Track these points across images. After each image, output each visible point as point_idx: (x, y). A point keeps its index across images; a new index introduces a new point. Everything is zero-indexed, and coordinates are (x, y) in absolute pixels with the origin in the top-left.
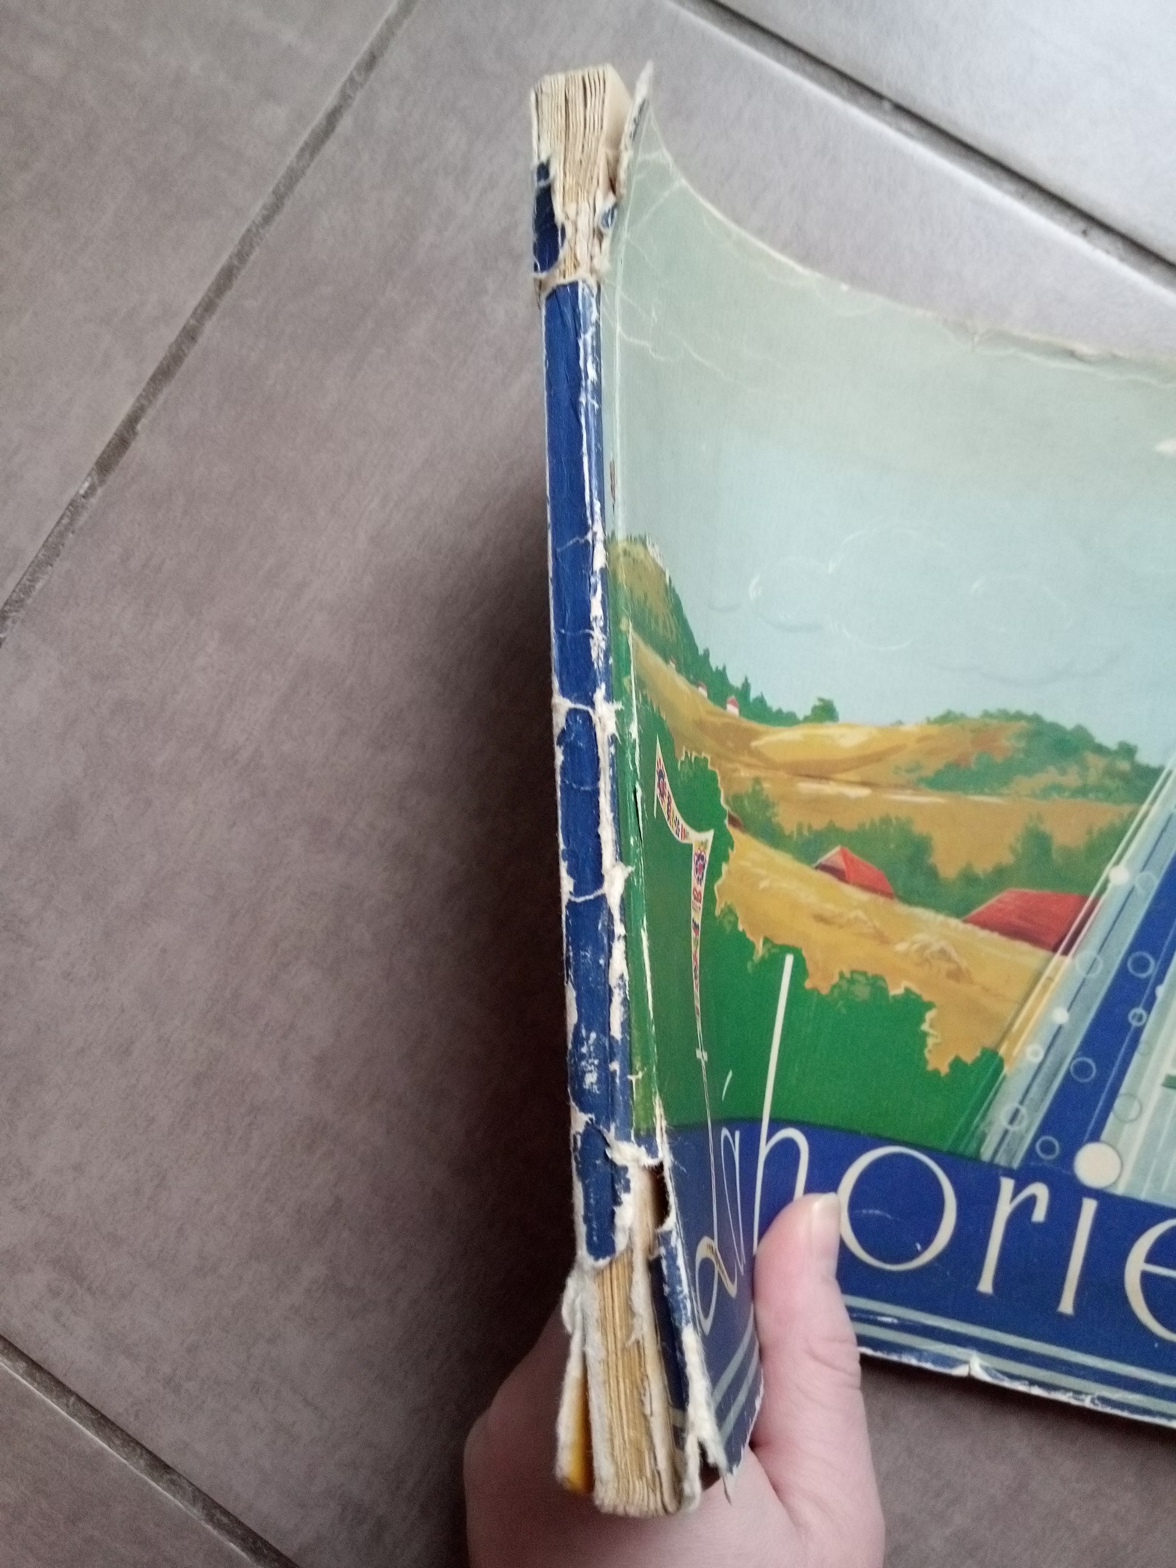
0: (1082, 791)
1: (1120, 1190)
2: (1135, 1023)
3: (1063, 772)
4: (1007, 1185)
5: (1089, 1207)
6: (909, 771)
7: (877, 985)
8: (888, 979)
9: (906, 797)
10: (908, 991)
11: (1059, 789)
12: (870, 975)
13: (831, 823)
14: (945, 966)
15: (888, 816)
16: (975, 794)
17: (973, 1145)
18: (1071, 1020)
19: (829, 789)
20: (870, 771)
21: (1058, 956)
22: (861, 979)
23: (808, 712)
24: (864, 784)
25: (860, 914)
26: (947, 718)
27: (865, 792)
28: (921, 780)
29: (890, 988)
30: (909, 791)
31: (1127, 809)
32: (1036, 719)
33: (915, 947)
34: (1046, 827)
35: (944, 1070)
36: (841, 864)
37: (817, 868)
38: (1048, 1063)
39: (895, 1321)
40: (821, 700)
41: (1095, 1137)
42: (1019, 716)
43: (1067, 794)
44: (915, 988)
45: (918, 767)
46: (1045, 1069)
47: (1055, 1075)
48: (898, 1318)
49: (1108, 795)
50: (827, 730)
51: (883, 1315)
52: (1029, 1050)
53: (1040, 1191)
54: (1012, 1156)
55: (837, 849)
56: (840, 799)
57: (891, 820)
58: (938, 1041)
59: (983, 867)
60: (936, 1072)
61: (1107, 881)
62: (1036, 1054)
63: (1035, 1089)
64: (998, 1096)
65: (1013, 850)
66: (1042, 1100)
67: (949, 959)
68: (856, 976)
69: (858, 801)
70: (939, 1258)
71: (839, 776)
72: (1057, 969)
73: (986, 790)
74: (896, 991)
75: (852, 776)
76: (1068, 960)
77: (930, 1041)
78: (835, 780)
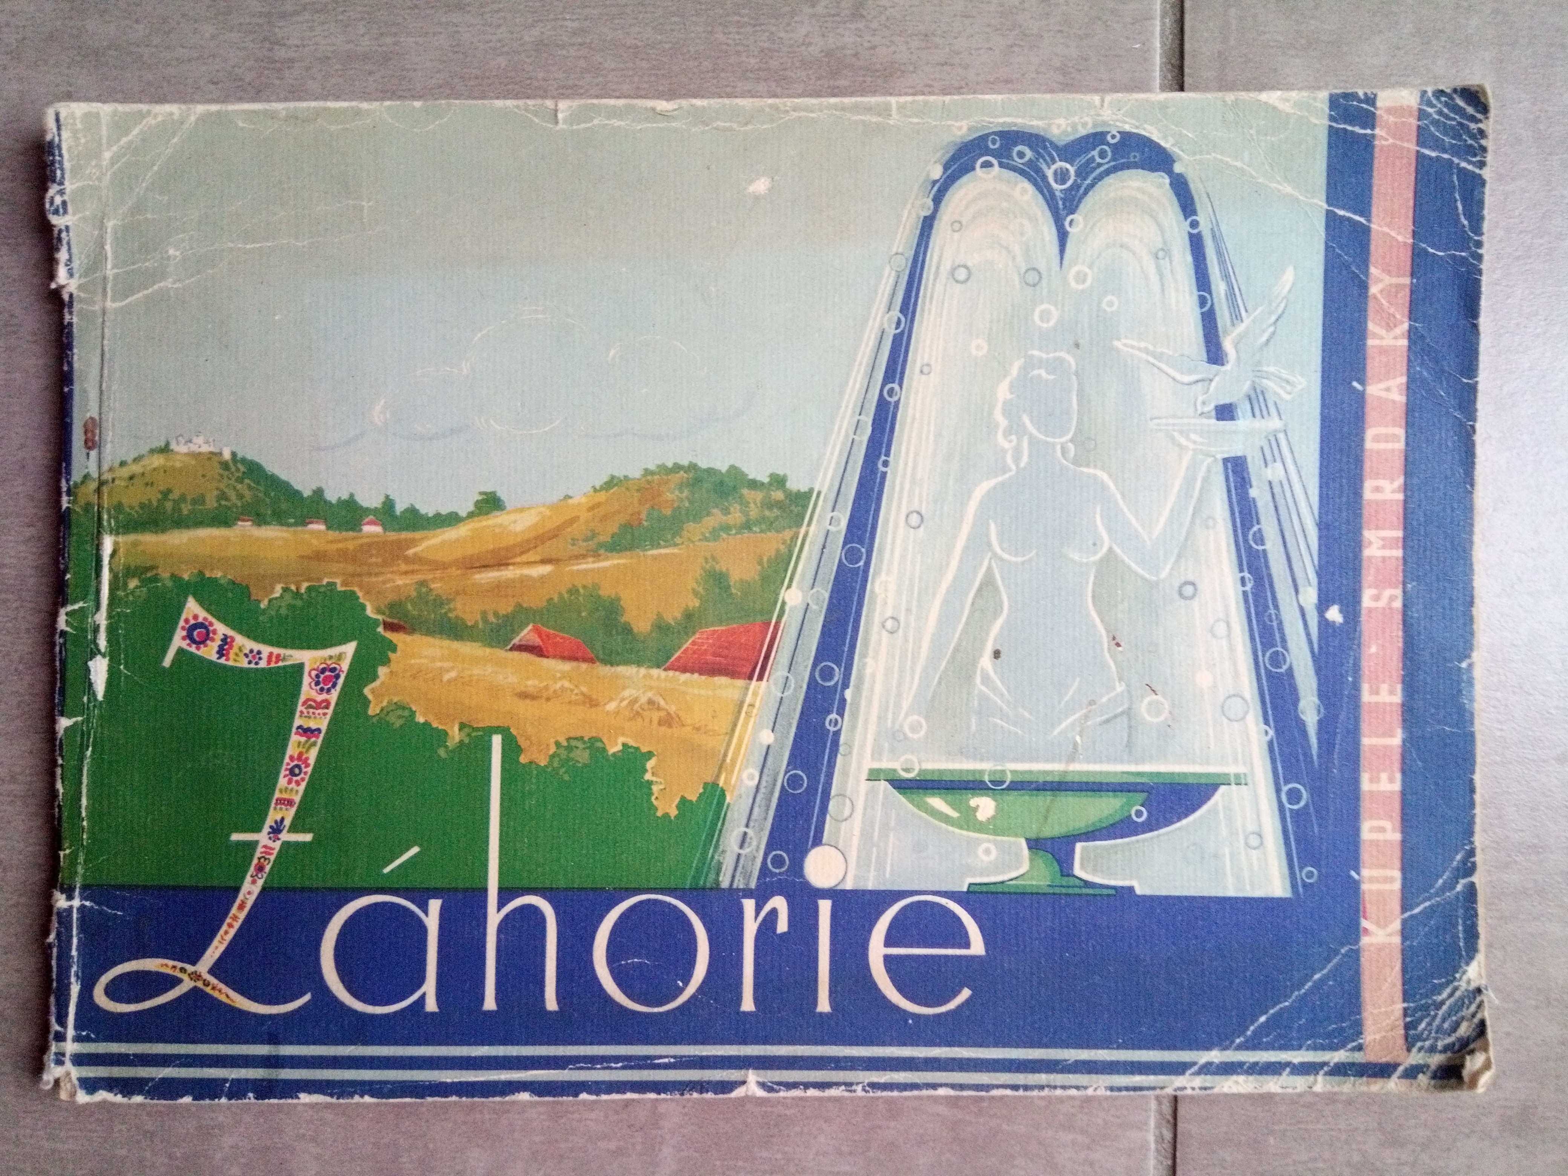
0: (747, 526)
1: (849, 885)
2: (832, 729)
3: (726, 512)
4: (749, 905)
5: (825, 907)
6: (586, 540)
7: (595, 746)
8: (605, 740)
9: (588, 565)
10: (624, 745)
11: (726, 528)
12: (586, 739)
13: (519, 606)
14: (656, 716)
15: (574, 586)
16: (653, 547)
17: (712, 877)
18: (776, 739)
19: (509, 573)
20: (550, 549)
21: (754, 682)
22: (579, 744)
23: (471, 508)
24: (544, 562)
25: (567, 684)
26: (612, 483)
27: (547, 569)
28: (600, 545)
29: (608, 748)
30: (590, 559)
31: (788, 534)
32: (693, 467)
33: (625, 703)
34: (721, 567)
35: (673, 812)
36: (537, 641)
37: (511, 649)
38: (764, 784)
39: (672, 1060)
40: (481, 493)
41: (818, 841)
42: (677, 467)
43: (734, 532)
44: (631, 742)
45: (594, 534)
46: (762, 790)
47: (772, 793)
48: (675, 1057)
49: (770, 525)
50: (496, 519)
51: (661, 1057)
52: (745, 775)
53: (779, 903)
54: (747, 876)
55: (530, 627)
56: (524, 580)
57: (578, 590)
58: (662, 787)
59: (673, 615)
60: (666, 816)
61: (784, 603)
62: (751, 777)
63: (756, 810)
64: (726, 824)
65: (695, 593)
66: (765, 819)
67: (659, 708)
68: (574, 743)
69: (542, 578)
70: (700, 989)
71: (518, 560)
72: (755, 694)
73: (662, 543)
74: (614, 749)
75: (532, 556)
76: (764, 683)
77: (655, 788)
78: (513, 564)
